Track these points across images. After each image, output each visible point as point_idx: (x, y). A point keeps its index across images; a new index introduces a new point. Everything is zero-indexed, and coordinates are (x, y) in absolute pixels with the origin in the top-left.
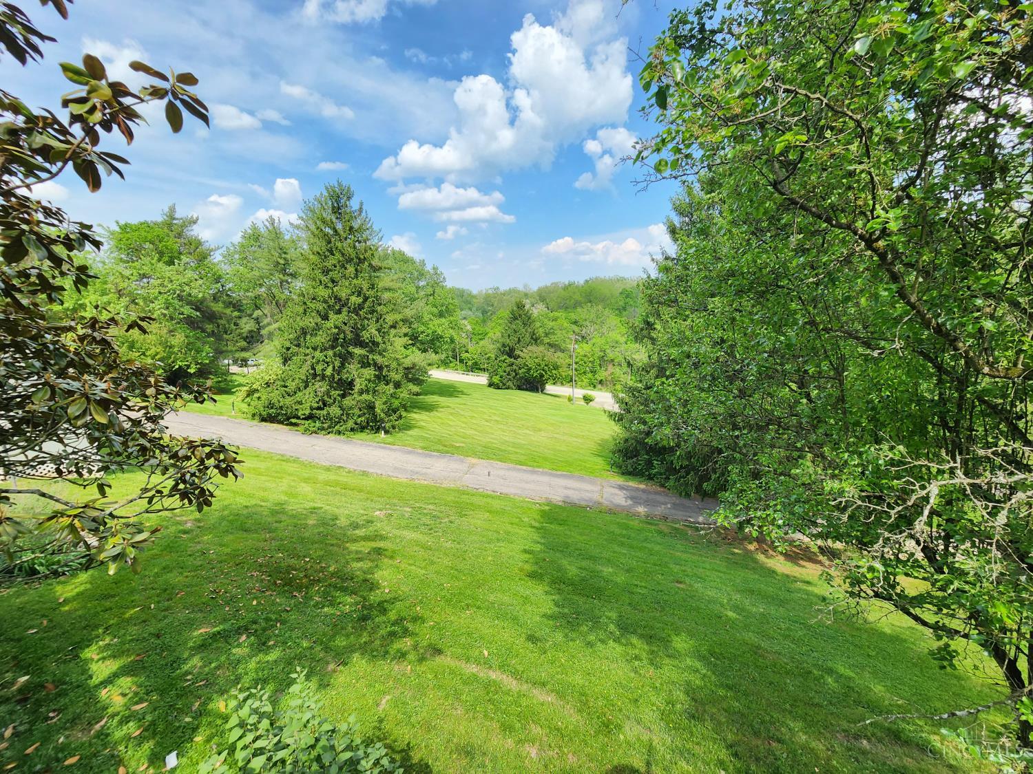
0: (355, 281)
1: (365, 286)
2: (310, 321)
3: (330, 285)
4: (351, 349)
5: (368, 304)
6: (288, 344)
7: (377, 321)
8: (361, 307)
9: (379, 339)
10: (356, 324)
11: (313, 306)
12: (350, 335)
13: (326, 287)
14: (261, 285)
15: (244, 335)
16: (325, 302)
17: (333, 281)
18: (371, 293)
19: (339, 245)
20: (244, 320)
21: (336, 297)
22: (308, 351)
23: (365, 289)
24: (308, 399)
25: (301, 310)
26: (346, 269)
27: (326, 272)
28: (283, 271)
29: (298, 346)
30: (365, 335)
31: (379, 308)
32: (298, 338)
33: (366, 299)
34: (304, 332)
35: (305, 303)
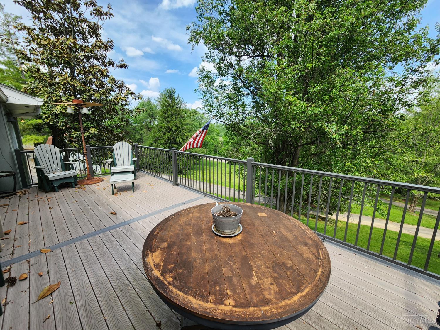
0: (175, 122)
1: (178, 123)
2: (159, 135)
3: (167, 123)
4: (172, 145)
5: (179, 129)
6: (152, 142)
7: (182, 135)
8: (176, 130)
9: (182, 142)
10: (174, 136)
11: (161, 130)
12: (172, 140)
13: (165, 123)
14: (144, 122)
15: (136, 140)
16: (165, 128)
17: (168, 121)
18: (180, 125)
19: (170, 109)
20: (137, 134)
21: (168, 127)
22: (158, 145)
23: (178, 124)
24: (158, 161)
25: (156, 131)
26: (172, 117)
27: (165, 118)
28: (151, 117)
29: (155, 143)
30: (177, 140)
31: (183, 131)
32: (155, 141)
33: (178, 128)
34: (158, 138)
35: (158, 129)
